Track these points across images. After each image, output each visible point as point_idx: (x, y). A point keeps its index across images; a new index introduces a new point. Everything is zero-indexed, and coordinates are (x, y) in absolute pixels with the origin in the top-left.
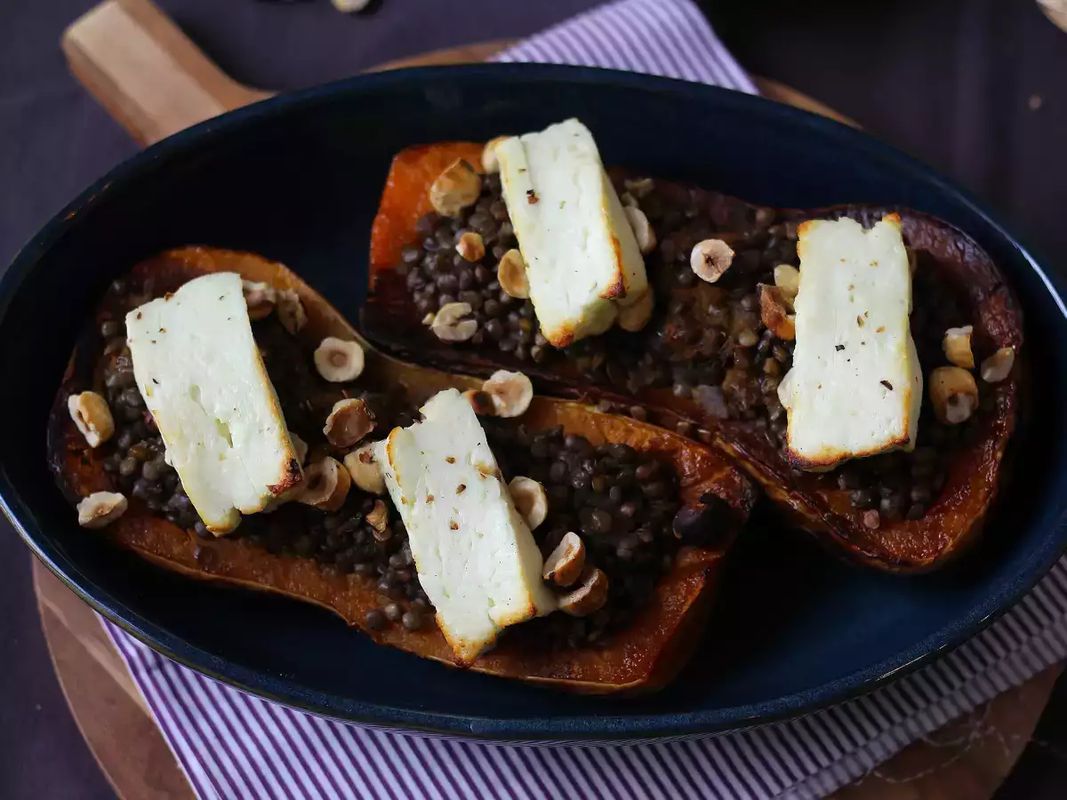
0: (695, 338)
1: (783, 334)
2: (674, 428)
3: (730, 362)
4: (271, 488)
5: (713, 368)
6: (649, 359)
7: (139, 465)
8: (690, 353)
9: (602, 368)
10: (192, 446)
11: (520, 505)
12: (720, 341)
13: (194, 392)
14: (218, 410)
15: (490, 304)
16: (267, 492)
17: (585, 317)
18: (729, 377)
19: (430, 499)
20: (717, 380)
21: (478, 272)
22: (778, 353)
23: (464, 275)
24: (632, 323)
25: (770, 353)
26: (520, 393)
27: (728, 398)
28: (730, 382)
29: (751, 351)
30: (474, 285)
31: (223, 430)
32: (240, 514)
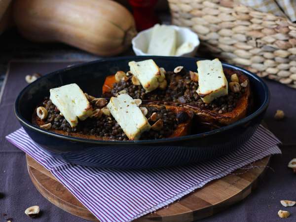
0: (176, 85)
1: (196, 80)
2: (174, 105)
3: (185, 89)
4: (86, 109)
5: (182, 91)
6: (167, 95)
7: (54, 118)
8: (176, 89)
9: (157, 98)
10: (67, 105)
12: (182, 84)
13: (67, 96)
14: (73, 99)
15: (130, 90)
16: (84, 110)
19: (121, 108)
20: (183, 94)
21: (128, 83)
22: (195, 84)
23: (125, 84)
24: (163, 86)
25: (193, 85)
27: (185, 98)
28: (186, 94)
29: (189, 84)
30: (127, 86)
31: (73, 101)
32: (78, 118)
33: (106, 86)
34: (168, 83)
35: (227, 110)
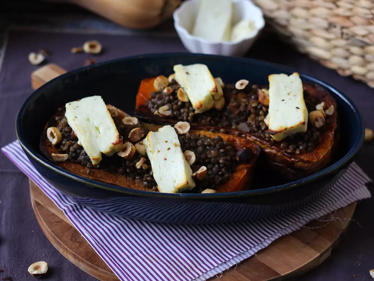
0: (238, 106)
1: (265, 103)
2: (233, 134)
3: (250, 113)
4: (113, 144)
5: (244, 116)
6: (224, 118)
7: (69, 147)
8: (237, 112)
9: (210, 121)
10: (88, 133)
11: (187, 159)
12: (246, 106)
13: (88, 120)
14: (96, 124)
15: (175, 107)
17: (205, 100)
18: (249, 119)
19: (159, 151)
20: (246, 120)
21: (171, 97)
22: (264, 109)
23: (167, 98)
24: (219, 105)
25: (261, 109)
26: (186, 127)
27: (249, 125)
28: (249, 120)
29: (255, 108)
30: (170, 102)
31: (97, 129)
32: (103, 154)
33: (141, 95)
34: (227, 102)
35: (306, 151)
